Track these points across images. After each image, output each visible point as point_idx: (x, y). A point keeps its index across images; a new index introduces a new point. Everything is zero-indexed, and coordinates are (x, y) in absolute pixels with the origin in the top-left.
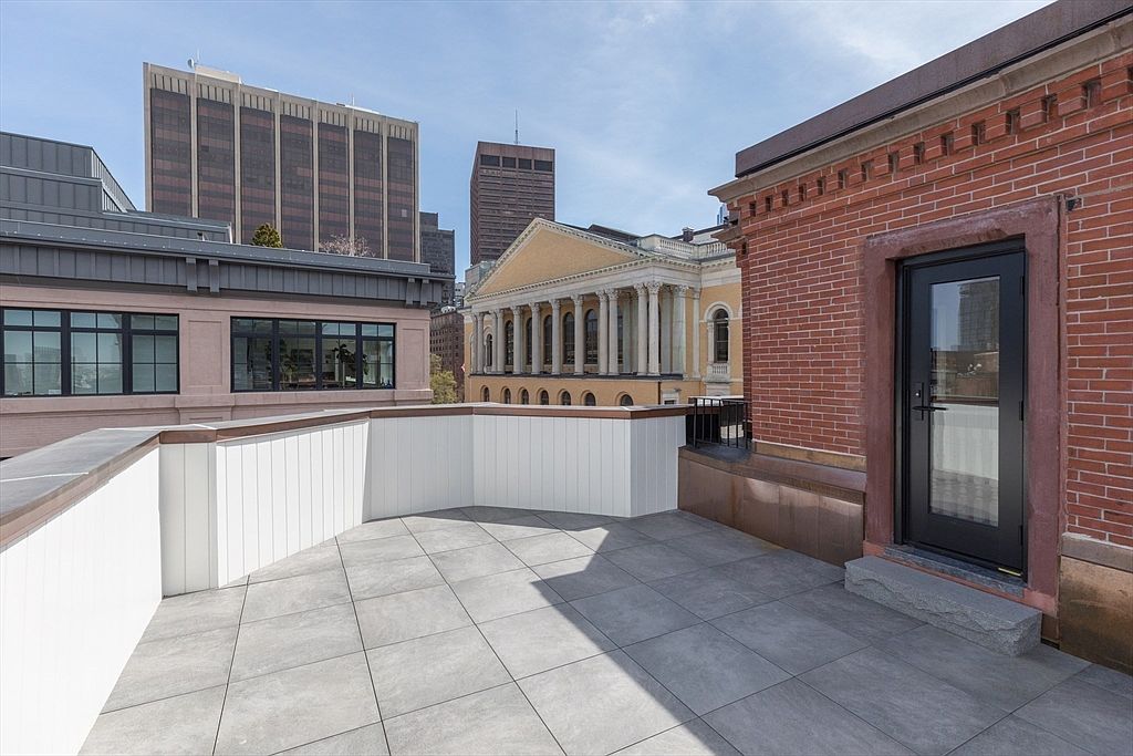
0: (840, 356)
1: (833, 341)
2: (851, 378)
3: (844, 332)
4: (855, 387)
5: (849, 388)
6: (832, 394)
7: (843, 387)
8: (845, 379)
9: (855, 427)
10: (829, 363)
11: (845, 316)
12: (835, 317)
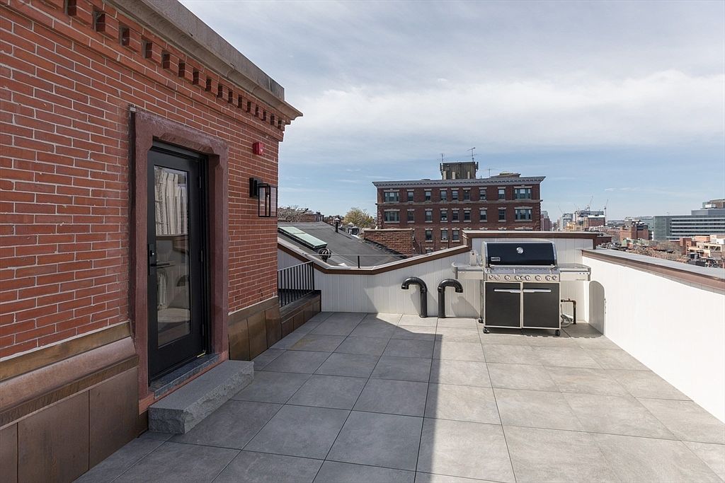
0: (100, 220)
1: (91, 202)
2: (111, 245)
3: (105, 193)
4: (116, 253)
5: (109, 255)
6: (89, 264)
7: (103, 254)
8: (105, 245)
9: (116, 295)
10: (86, 228)
11: (105, 176)
12: (94, 175)
